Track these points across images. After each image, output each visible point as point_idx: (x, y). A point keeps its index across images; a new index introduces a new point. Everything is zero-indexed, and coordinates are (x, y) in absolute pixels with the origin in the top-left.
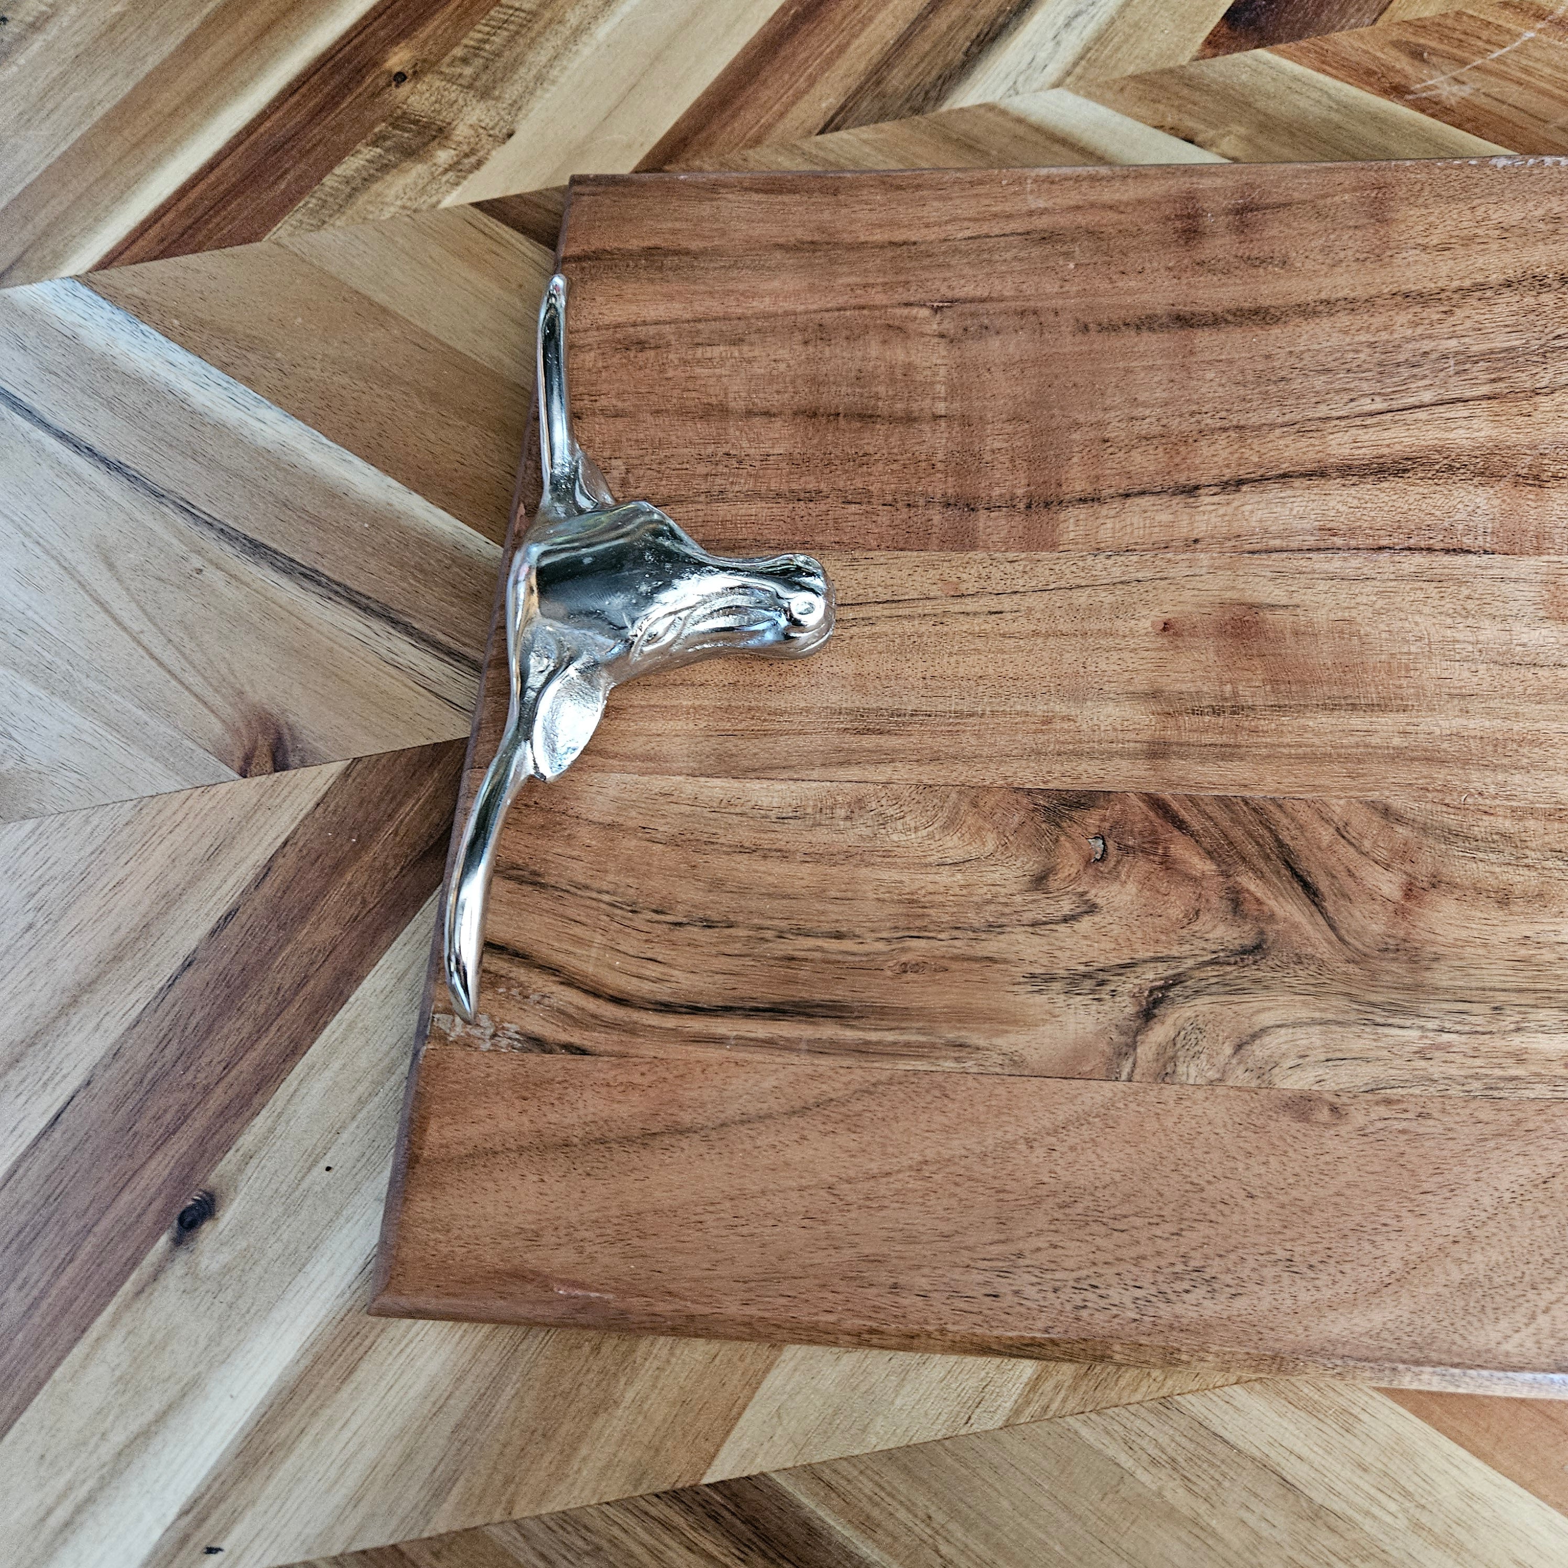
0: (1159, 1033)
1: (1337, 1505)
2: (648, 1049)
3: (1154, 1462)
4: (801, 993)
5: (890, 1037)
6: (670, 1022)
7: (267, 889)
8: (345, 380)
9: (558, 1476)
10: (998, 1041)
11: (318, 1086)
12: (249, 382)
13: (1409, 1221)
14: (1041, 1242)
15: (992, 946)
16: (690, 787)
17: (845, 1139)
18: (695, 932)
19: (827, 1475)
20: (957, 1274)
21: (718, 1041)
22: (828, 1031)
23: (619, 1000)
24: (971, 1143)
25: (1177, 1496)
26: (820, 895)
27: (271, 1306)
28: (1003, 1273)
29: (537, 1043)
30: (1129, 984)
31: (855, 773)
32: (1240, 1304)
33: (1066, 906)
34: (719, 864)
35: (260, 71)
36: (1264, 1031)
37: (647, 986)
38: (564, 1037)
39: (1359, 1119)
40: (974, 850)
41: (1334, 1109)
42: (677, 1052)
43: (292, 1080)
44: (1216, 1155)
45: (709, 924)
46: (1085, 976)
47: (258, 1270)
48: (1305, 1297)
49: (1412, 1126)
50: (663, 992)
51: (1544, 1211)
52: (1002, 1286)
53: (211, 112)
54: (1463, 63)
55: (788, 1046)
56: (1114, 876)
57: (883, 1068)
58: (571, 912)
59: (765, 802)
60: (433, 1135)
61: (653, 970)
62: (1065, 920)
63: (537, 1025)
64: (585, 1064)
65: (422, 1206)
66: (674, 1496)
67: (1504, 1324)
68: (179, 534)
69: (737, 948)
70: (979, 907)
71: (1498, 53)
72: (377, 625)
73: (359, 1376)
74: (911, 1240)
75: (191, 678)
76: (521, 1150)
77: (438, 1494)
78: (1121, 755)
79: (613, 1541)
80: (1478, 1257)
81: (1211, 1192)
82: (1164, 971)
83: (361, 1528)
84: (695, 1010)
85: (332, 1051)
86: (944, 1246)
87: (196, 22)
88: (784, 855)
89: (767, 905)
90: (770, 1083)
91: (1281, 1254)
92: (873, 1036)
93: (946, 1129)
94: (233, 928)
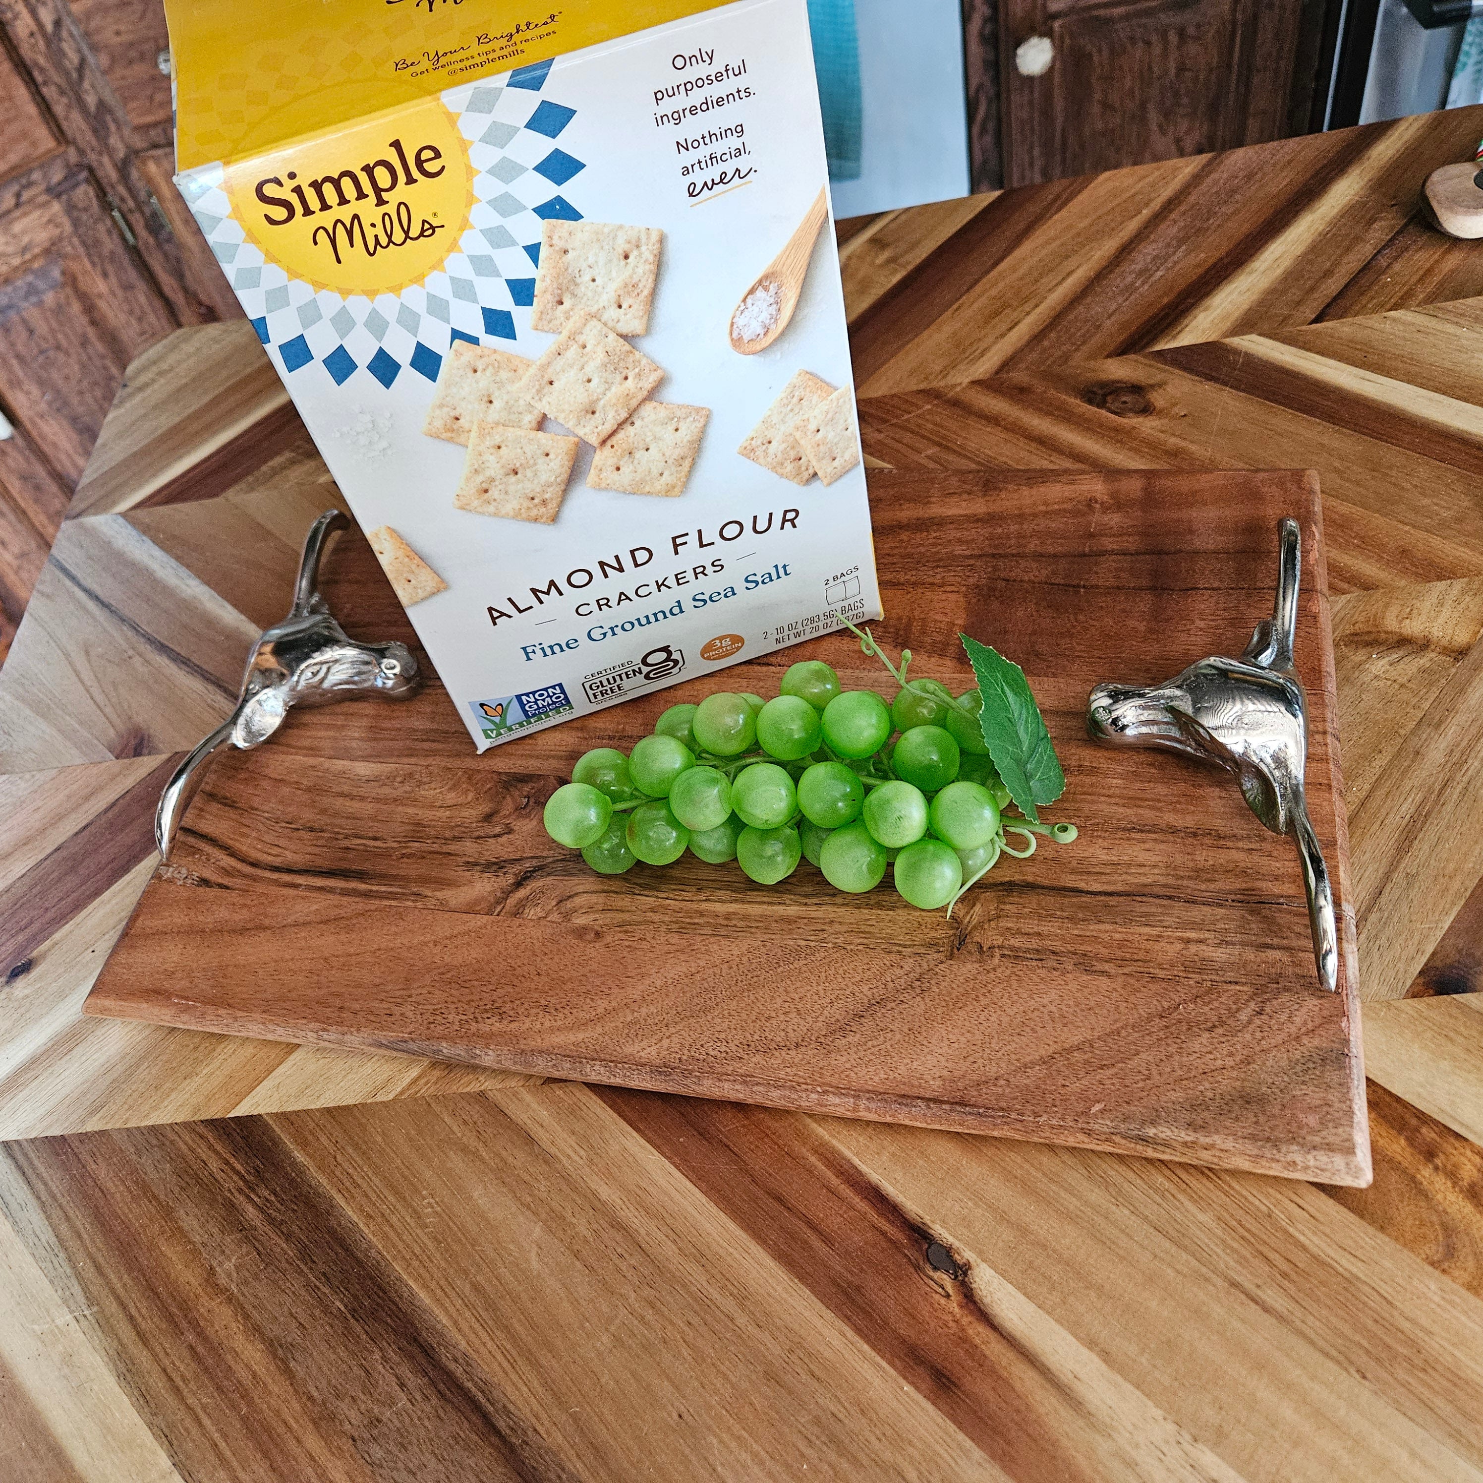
0: (522, 893)
1: (553, 1150)
2: (260, 888)
3: (465, 1122)
4: (345, 865)
5: (383, 888)
6: (276, 876)
7: (110, 815)
8: (236, 566)
9: (155, 1108)
10: (438, 894)
11: (101, 912)
12: (188, 566)
13: (615, 990)
14: (424, 991)
15: (453, 847)
16: (327, 763)
17: (343, 937)
18: (303, 834)
19: (292, 1118)
20: (376, 1004)
21: (296, 886)
22: (354, 885)
23: (254, 865)
24: (405, 942)
25: (472, 1141)
26: (374, 818)
27: (42, 1016)
28: (398, 1004)
29: (204, 882)
30: (516, 868)
31: (413, 760)
32: (513, 1025)
33: (498, 830)
34: (326, 801)
35: (248, 413)
36: (576, 894)
37: (270, 858)
38: (220, 881)
39: (609, 939)
40: (460, 800)
41: (597, 934)
42: (274, 890)
43: (90, 908)
44: (528, 953)
45: (312, 830)
46: (495, 863)
47: (42, 999)
48: (547, 1024)
49: (635, 944)
50: (277, 861)
51: (687, 989)
52: (397, 1010)
53: (215, 433)
54: (885, 421)
55: (331, 890)
56: (528, 816)
57: (375, 903)
58: (244, 821)
59: (362, 772)
60: (139, 923)
61: (276, 851)
62: (495, 836)
63: (207, 874)
64: (225, 893)
65: (122, 957)
66: (211, 1123)
67: (644, 1044)
68: (127, 639)
69: (321, 842)
70: (452, 828)
71: (906, 417)
72: (211, 687)
73: (74, 1052)
74: (359, 986)
75: (108, 710)
76: (179, 933)
77: (93, 1113)
78: (553, 757)
79: (172, 1142)
80: (644, 1011)
81: (519, 971)
82: (535, 863)
83: (50, 1126)
84: (289, 871)
85: (114, 895)
86: (375, 990)
87: (221, 389)
88: (362, 799)
89: (343, 822)
90: (315, 907)
91: (543, 1002)
92: (375, 888)
93: (396, 934)
94: (86, 833)
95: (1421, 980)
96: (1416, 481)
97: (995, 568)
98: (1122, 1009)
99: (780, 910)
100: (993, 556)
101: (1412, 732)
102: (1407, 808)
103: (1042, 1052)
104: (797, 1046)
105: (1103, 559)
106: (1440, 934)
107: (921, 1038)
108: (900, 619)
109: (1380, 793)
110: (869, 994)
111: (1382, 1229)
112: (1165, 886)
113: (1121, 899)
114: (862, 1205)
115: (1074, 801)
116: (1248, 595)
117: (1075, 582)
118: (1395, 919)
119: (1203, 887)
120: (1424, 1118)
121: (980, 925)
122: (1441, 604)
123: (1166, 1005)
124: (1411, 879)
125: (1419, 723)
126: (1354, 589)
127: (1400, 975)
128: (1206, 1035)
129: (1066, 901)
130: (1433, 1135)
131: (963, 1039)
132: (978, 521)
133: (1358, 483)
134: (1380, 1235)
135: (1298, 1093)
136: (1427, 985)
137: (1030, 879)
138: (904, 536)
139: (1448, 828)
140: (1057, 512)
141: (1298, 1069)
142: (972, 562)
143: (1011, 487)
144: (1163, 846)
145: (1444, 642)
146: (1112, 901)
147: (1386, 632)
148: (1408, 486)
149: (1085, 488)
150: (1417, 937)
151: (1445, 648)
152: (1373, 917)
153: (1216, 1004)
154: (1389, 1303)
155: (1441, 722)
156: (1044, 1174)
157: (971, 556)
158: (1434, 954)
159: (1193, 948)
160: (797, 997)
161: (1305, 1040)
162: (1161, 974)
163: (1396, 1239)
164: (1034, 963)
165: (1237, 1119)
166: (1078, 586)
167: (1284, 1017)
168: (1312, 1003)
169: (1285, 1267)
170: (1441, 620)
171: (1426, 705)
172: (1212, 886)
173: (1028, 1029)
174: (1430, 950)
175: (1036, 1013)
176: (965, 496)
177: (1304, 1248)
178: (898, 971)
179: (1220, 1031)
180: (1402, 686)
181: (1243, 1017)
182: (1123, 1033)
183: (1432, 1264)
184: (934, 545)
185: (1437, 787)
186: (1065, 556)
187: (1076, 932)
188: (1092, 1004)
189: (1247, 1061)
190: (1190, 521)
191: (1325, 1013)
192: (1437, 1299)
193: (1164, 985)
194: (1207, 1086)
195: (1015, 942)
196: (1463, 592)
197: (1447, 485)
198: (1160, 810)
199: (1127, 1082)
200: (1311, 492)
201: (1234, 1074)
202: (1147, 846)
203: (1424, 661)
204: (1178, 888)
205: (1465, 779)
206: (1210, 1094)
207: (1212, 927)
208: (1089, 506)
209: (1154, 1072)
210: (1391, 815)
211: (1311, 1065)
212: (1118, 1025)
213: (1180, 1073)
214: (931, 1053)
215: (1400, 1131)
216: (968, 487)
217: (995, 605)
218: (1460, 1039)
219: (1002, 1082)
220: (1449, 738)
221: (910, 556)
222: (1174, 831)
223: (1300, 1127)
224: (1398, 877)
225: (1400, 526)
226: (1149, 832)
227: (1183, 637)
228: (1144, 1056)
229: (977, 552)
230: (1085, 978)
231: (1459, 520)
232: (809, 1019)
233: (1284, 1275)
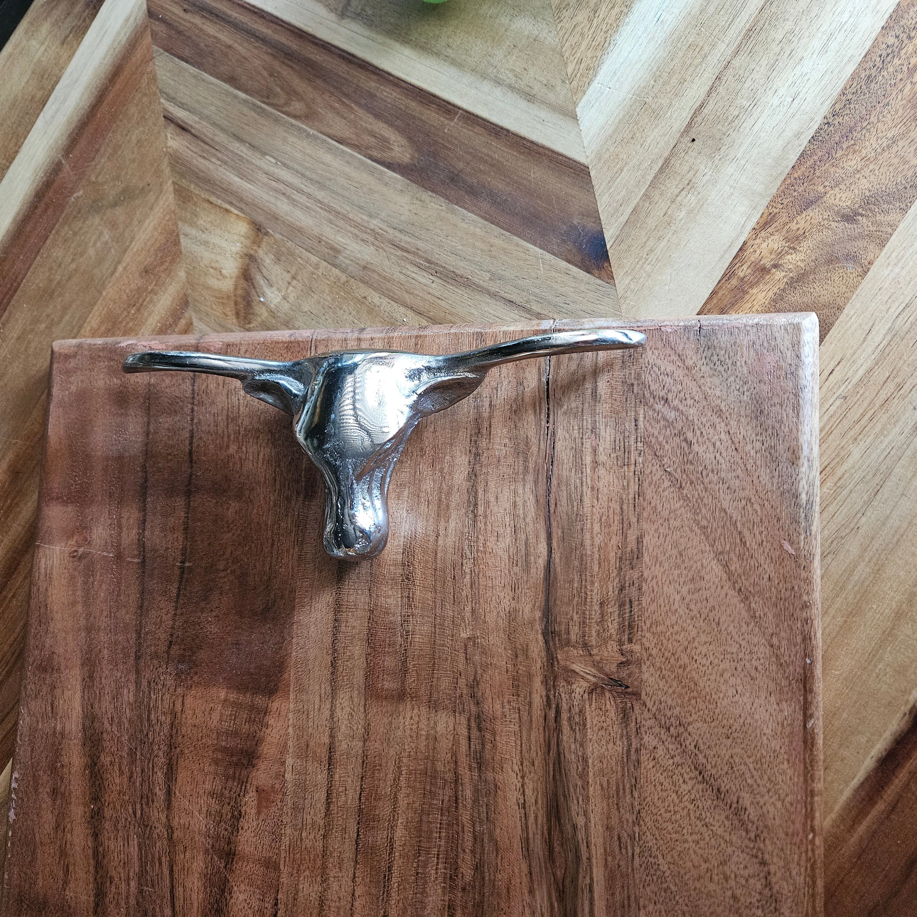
95: (596, 272)
96: (68, 259)
97: (155, 655)
98: (677, 523)
99: (599, 889)
100: (138, 658)
101: (344, 271)
102: (424, 278)
103: (736, 600)
104: (763, 863)
105: (148, 544)
106: (548, 256)
107: (736, 726)
108: (216, 762)
109: (408, 298)
110: (691, 783)
111: (840, 309)
112: (536, 482)
113: (554, 524)
114: (902, 776)
115: (443, 571)
116: (201, 403)
117: (177, 572)
118: (537, 291)
119: (534, 449)
120: (729, 274)
121: (597, 665)
122: (206, 243)
123: (667, 484)
124: (494, 277)
125: (335, 266)
126: (187, 315)
127: (592, 288)
128: (695, 447)
129: (561, 577)
130: (745, 267)
131: (732, 681)
132: (91, 677)
133: (65, 310)
134: (846, 311)
135: (745, 369)
136: (600, 268)
137: (538, 614)
138: (105, 759)
139: (440, 246)
140: (87, 593)
141: (720, 368)
142: (145, 683)
143: (48, 642)
144: (492, 485)
145: (248, 242)
146: (557, 533)
147: (236, 289)
148: (73, 266)
149: (56, 562)
150: (553, 274)
151: (254, 242)
152: (536, 308)
153: (661, 438)
154: (907, 306)
155: (333, 248)
156: (837, 596)
157: (138, 684)
158: (569, 262)
159: (602, 458)
160: (704, 866)
161: (689, 362)
162: (633, 488)
163: (848, 299)
164: (636, 609)
165: (781, 422)
166: (182, 569)
167: (669, 380)
168: (650, 356)
169: (891, 386)
170: (224, 244)
171: (314, 259)
172: (534, 440)
173: (711, 615)
174: (564, 264)
175: (692, 606)
176: (58, 692)
177: (870, 370)
178: (660, 751)
179: (690, 435)
180: (294, 278)
181: (672, 415)
182: (704, 523)
183: (866, 273)
184: (120, 724)
185: (400, 253)
186: (142, 583)
187: (596, 568)
188: (675, 552)
189: (719, 412)
190: (107, 458)
191: (660, 345)
192: (897, 270)
193: (646, 485)
194: (749, 447)
195: (613, 627)
196: (193, 224)
197: (75, 234)
198: (451, 488)
199: (757, 520)
200: (80, 346)
201: (733, 423)
202: (492, 499)
203: (267, 260)
204: (537, 472)
205: (391, 231)
206: (758, 445)
207: (578, 441)
208: (80, 558)
209: (742, 494)
210: (431, 291)
211: (715, 358)
212: (696, 529)
213: (739, 472)
214: (752, 715)
215: (746, 293)
216: (45, 689)
217: (202, 655)
218: (651, 243)
219: (775, 641)
220: (348, 242)
221: (132, 753)
222: (473, 475)
223: (780, 368)
224: (494, 287)
225: (117, 274)
226: (476, 497)
227: (249, 466)
228: (725, 505)
229: (133, 677)
230: (646, 558)
231: (113, 225)
232: (730, 850)
233: (900, 387)
